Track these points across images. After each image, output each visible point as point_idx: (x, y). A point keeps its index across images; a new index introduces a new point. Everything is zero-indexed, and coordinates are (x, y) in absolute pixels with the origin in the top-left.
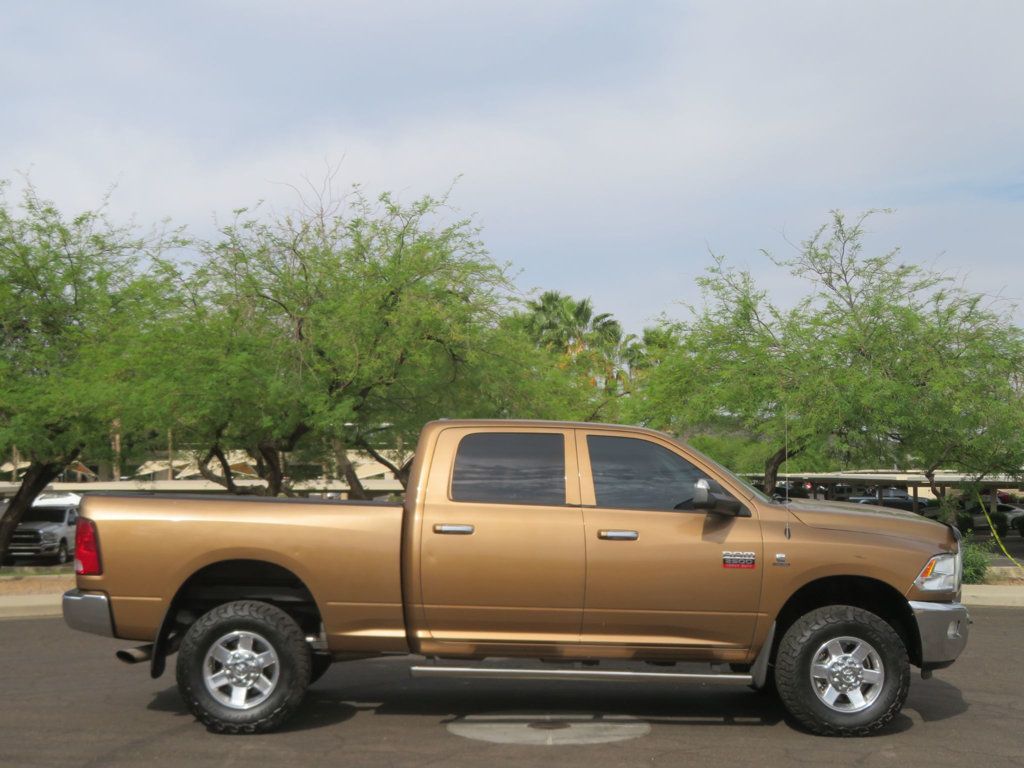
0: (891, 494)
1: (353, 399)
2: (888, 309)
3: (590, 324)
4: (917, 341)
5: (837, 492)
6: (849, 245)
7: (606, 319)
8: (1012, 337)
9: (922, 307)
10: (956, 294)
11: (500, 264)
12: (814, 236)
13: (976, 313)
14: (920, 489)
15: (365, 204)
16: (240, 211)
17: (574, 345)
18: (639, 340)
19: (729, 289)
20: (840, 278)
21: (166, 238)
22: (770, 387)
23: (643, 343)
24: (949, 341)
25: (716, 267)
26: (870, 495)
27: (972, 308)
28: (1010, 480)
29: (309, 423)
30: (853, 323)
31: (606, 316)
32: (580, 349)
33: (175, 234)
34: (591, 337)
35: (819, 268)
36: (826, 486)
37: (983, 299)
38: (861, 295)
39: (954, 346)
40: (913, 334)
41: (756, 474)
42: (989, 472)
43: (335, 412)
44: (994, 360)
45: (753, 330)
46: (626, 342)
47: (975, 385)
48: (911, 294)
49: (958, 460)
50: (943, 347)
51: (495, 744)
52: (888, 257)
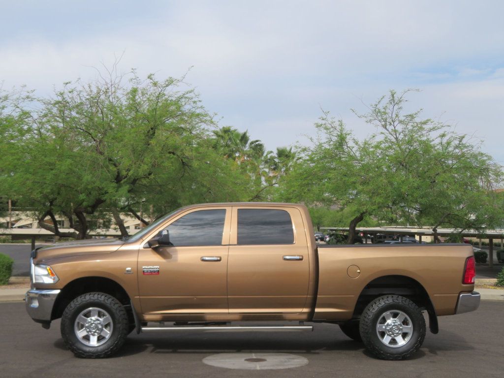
0: (407, 239)
1: (128, 186)
2: (415, 142)
3: (248, 145)
4: (431, 159)
5: (378, 238)
6: (396, 107)
7: (257, 143)
8: (480, 157)
9: (433, 140)
10: (452, 134)
11: (211, 113)
12: (378, 101)
13: (463, 144)
14: (423, 237)
15: (138, 79)
16: (67, 83)
17: (239, 156)
18: (275, 154)
19: (332, 129)
20: (391, 124)
21: (23, 96)
22: (354, 183)
23: (276, 156)
24: (448, 159)
25: (325, 117)
26: (396, 240)
27: (460, 141)
28: (476, 233)
29: (104, 198)
30: (398, 149)
31: (257, 141)
32: (242, 159)
33: (28, 94)
34: (248, 153)
35: (380, 118)
36: (371, 235)
37: (466, 136)
38: (402, 134)
39: (450, 162)
40: (429, 155)
41: (344, 228)
42: (466, 228)
43: (119, 192)
44: (471, 169)
45: (344, 151)
46: (267, 155)
47: (461, 182)
48: (428, 134)
49: (449, 222)
50: (444, 162)
51: (230, 369)
52: (416, 114)
